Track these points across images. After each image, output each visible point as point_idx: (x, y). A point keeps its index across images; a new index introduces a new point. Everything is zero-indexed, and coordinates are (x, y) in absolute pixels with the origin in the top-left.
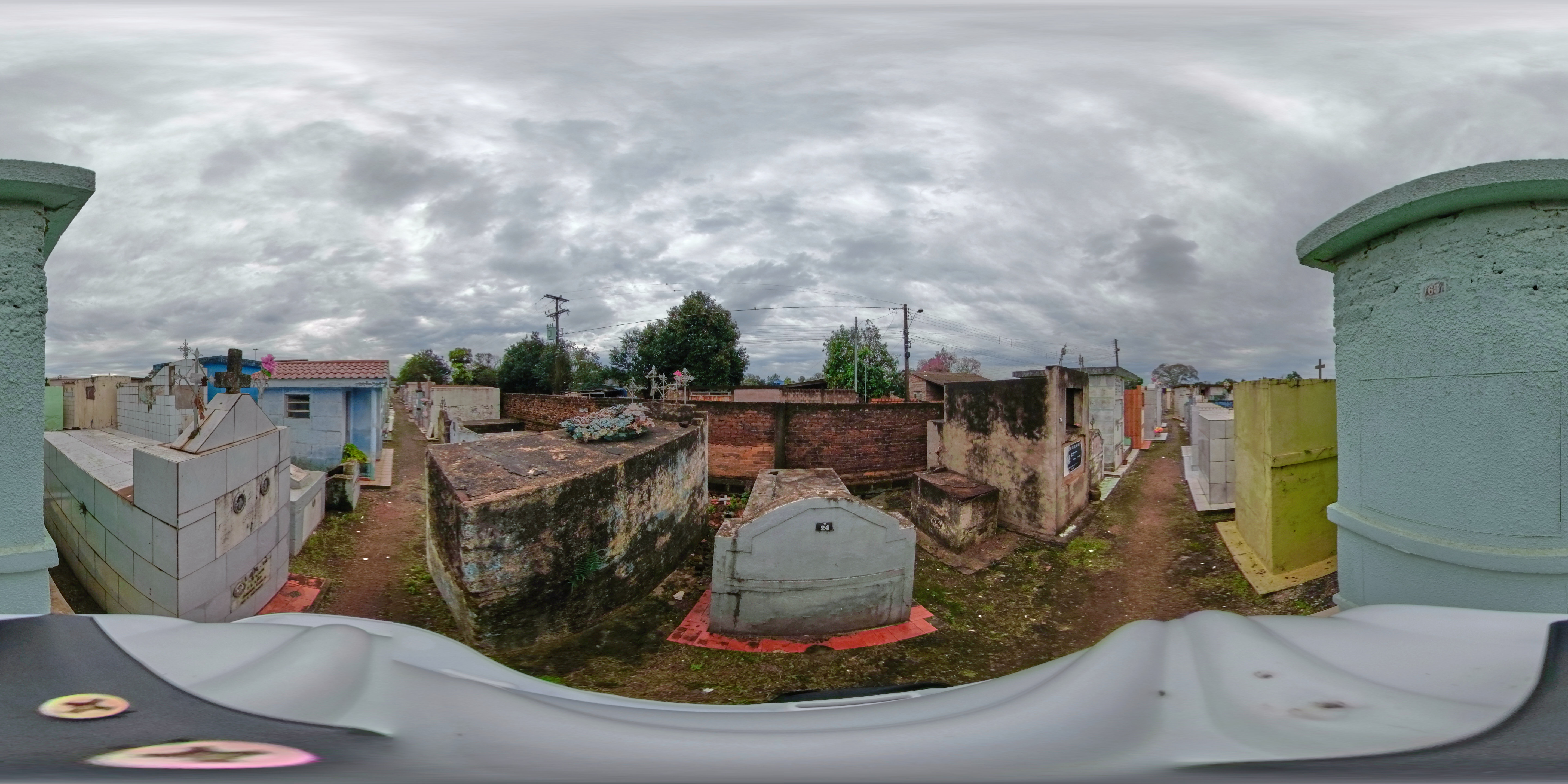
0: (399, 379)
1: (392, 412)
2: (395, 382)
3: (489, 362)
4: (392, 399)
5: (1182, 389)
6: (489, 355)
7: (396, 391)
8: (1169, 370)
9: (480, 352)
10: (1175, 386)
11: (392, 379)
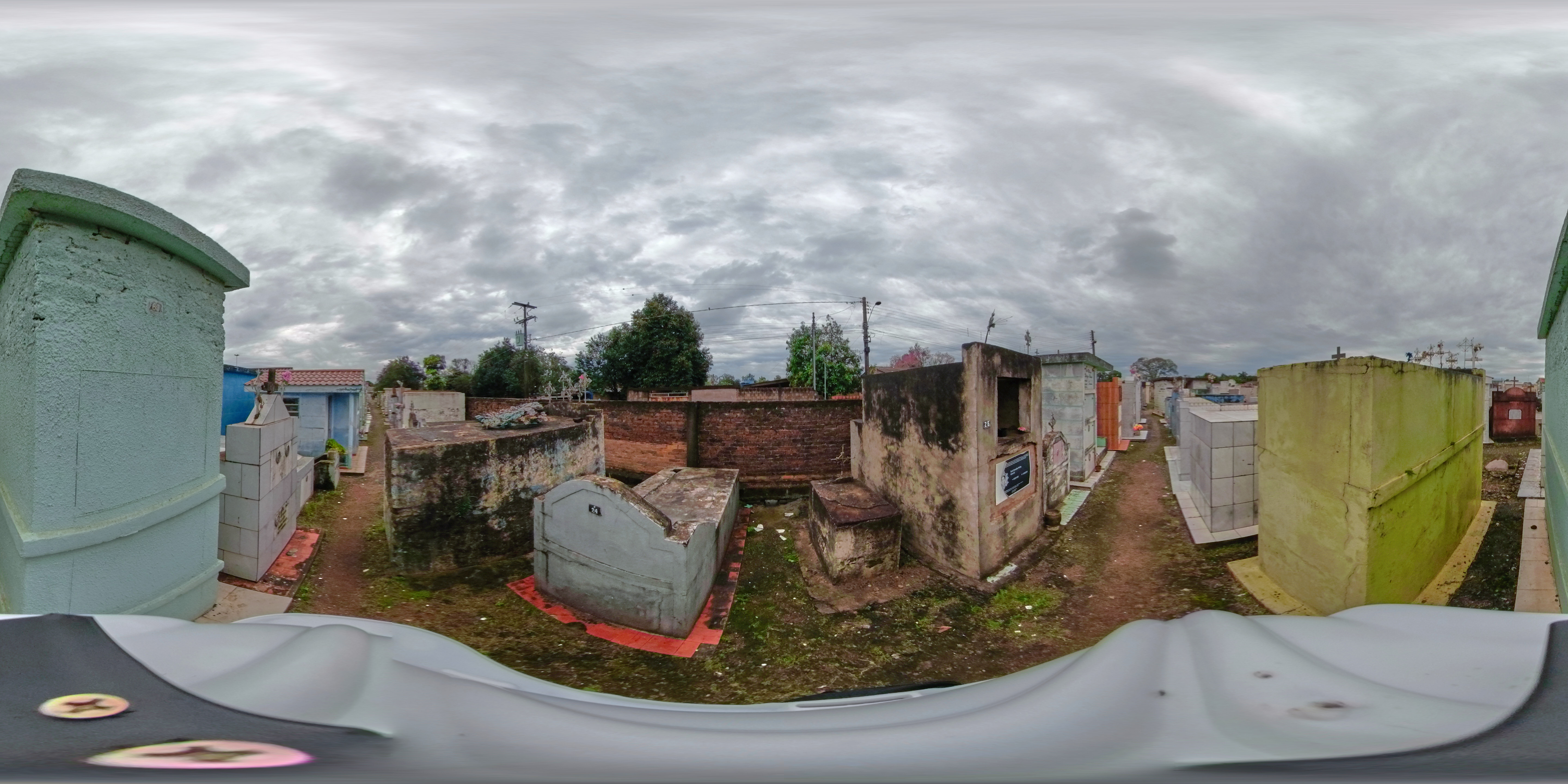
0: (376, 385)
1: (370, 417)
2: (372, 388)
3: (465, 367)
4: (370, 404)
5: (1162, 383)
6: (466, 360)
7: (374, 397)
8: (1147, 364)
9: (457, 357)
10: (1154, 381)
11: (370, 384)
